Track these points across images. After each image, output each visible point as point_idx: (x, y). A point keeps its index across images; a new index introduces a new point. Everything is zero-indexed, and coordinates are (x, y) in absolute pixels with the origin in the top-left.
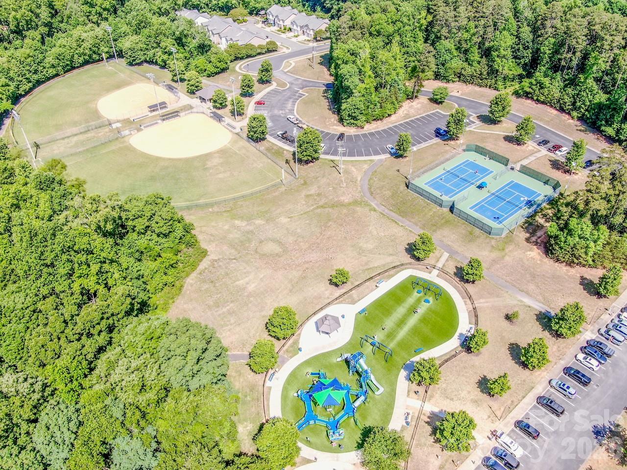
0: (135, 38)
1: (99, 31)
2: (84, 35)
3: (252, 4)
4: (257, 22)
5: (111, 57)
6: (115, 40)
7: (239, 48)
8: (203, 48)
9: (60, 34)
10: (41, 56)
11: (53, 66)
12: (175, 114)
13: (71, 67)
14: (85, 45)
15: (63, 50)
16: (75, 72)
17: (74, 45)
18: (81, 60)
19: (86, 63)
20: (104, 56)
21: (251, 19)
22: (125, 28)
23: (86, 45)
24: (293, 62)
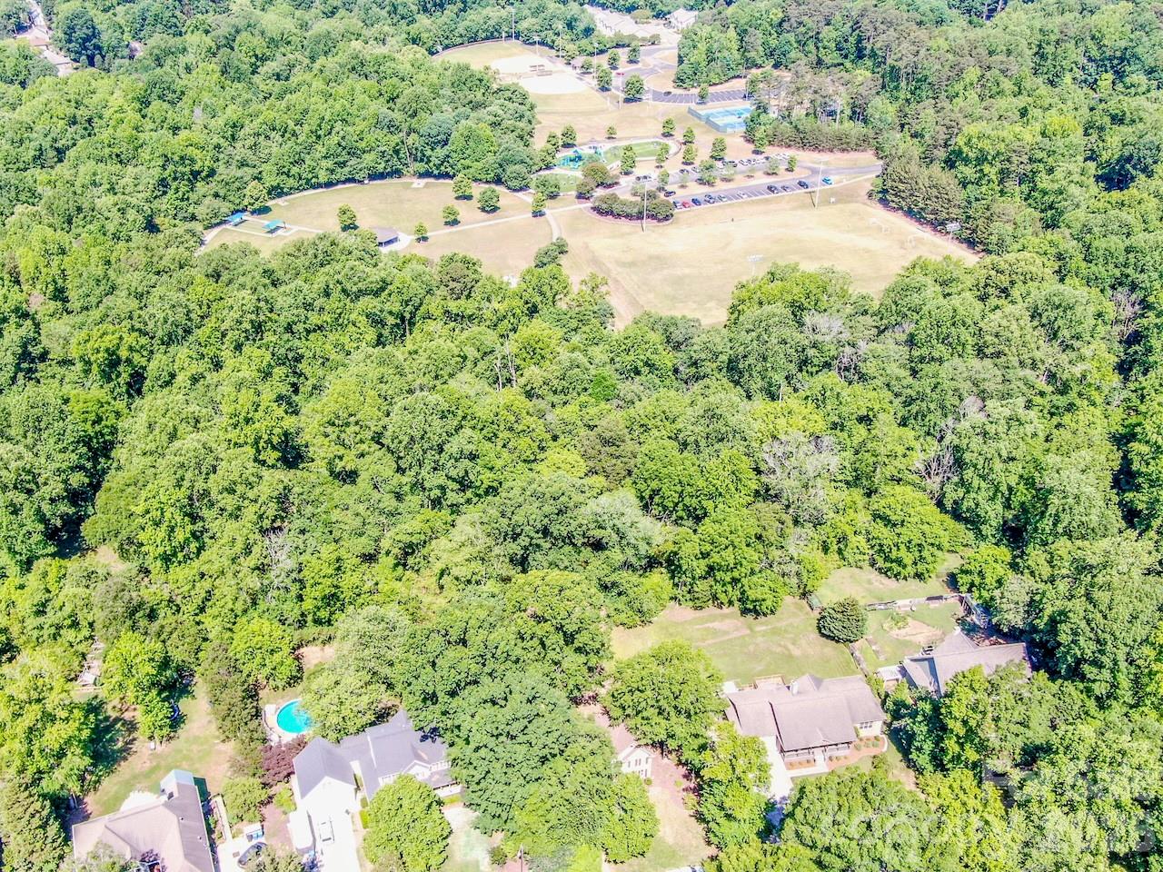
0: (534, 20)
1: (503, 13)
2: (491, 14)
3: (659, 7)
4: (658, 25)
5: (509, 36)
6: (516, 22)
7: (622, 37)
8: (588, 31)
9: (472, 11)
10: (454, 26)
11: (461, 36)
12: (550, 73)
13: (473, 39)
14: (489, 22)
15: (472, 24)
16: (476, 46)
17: (482, 22)
18: (484, 35)
19: (487, 38)
20: (504, 35)
21: (655, 21)
22: (527, 12)
23: (491, 23)
24: (667, 52)
